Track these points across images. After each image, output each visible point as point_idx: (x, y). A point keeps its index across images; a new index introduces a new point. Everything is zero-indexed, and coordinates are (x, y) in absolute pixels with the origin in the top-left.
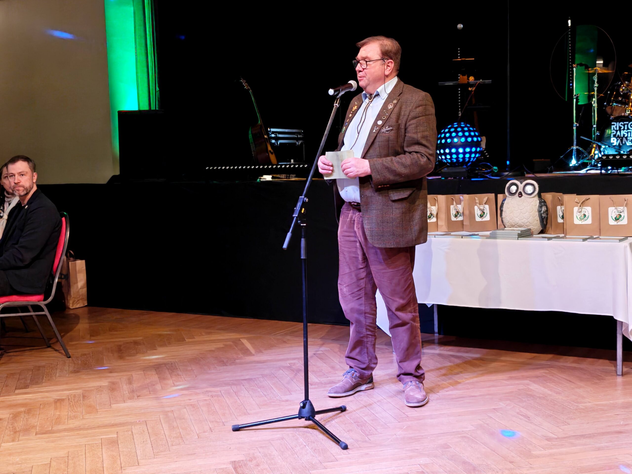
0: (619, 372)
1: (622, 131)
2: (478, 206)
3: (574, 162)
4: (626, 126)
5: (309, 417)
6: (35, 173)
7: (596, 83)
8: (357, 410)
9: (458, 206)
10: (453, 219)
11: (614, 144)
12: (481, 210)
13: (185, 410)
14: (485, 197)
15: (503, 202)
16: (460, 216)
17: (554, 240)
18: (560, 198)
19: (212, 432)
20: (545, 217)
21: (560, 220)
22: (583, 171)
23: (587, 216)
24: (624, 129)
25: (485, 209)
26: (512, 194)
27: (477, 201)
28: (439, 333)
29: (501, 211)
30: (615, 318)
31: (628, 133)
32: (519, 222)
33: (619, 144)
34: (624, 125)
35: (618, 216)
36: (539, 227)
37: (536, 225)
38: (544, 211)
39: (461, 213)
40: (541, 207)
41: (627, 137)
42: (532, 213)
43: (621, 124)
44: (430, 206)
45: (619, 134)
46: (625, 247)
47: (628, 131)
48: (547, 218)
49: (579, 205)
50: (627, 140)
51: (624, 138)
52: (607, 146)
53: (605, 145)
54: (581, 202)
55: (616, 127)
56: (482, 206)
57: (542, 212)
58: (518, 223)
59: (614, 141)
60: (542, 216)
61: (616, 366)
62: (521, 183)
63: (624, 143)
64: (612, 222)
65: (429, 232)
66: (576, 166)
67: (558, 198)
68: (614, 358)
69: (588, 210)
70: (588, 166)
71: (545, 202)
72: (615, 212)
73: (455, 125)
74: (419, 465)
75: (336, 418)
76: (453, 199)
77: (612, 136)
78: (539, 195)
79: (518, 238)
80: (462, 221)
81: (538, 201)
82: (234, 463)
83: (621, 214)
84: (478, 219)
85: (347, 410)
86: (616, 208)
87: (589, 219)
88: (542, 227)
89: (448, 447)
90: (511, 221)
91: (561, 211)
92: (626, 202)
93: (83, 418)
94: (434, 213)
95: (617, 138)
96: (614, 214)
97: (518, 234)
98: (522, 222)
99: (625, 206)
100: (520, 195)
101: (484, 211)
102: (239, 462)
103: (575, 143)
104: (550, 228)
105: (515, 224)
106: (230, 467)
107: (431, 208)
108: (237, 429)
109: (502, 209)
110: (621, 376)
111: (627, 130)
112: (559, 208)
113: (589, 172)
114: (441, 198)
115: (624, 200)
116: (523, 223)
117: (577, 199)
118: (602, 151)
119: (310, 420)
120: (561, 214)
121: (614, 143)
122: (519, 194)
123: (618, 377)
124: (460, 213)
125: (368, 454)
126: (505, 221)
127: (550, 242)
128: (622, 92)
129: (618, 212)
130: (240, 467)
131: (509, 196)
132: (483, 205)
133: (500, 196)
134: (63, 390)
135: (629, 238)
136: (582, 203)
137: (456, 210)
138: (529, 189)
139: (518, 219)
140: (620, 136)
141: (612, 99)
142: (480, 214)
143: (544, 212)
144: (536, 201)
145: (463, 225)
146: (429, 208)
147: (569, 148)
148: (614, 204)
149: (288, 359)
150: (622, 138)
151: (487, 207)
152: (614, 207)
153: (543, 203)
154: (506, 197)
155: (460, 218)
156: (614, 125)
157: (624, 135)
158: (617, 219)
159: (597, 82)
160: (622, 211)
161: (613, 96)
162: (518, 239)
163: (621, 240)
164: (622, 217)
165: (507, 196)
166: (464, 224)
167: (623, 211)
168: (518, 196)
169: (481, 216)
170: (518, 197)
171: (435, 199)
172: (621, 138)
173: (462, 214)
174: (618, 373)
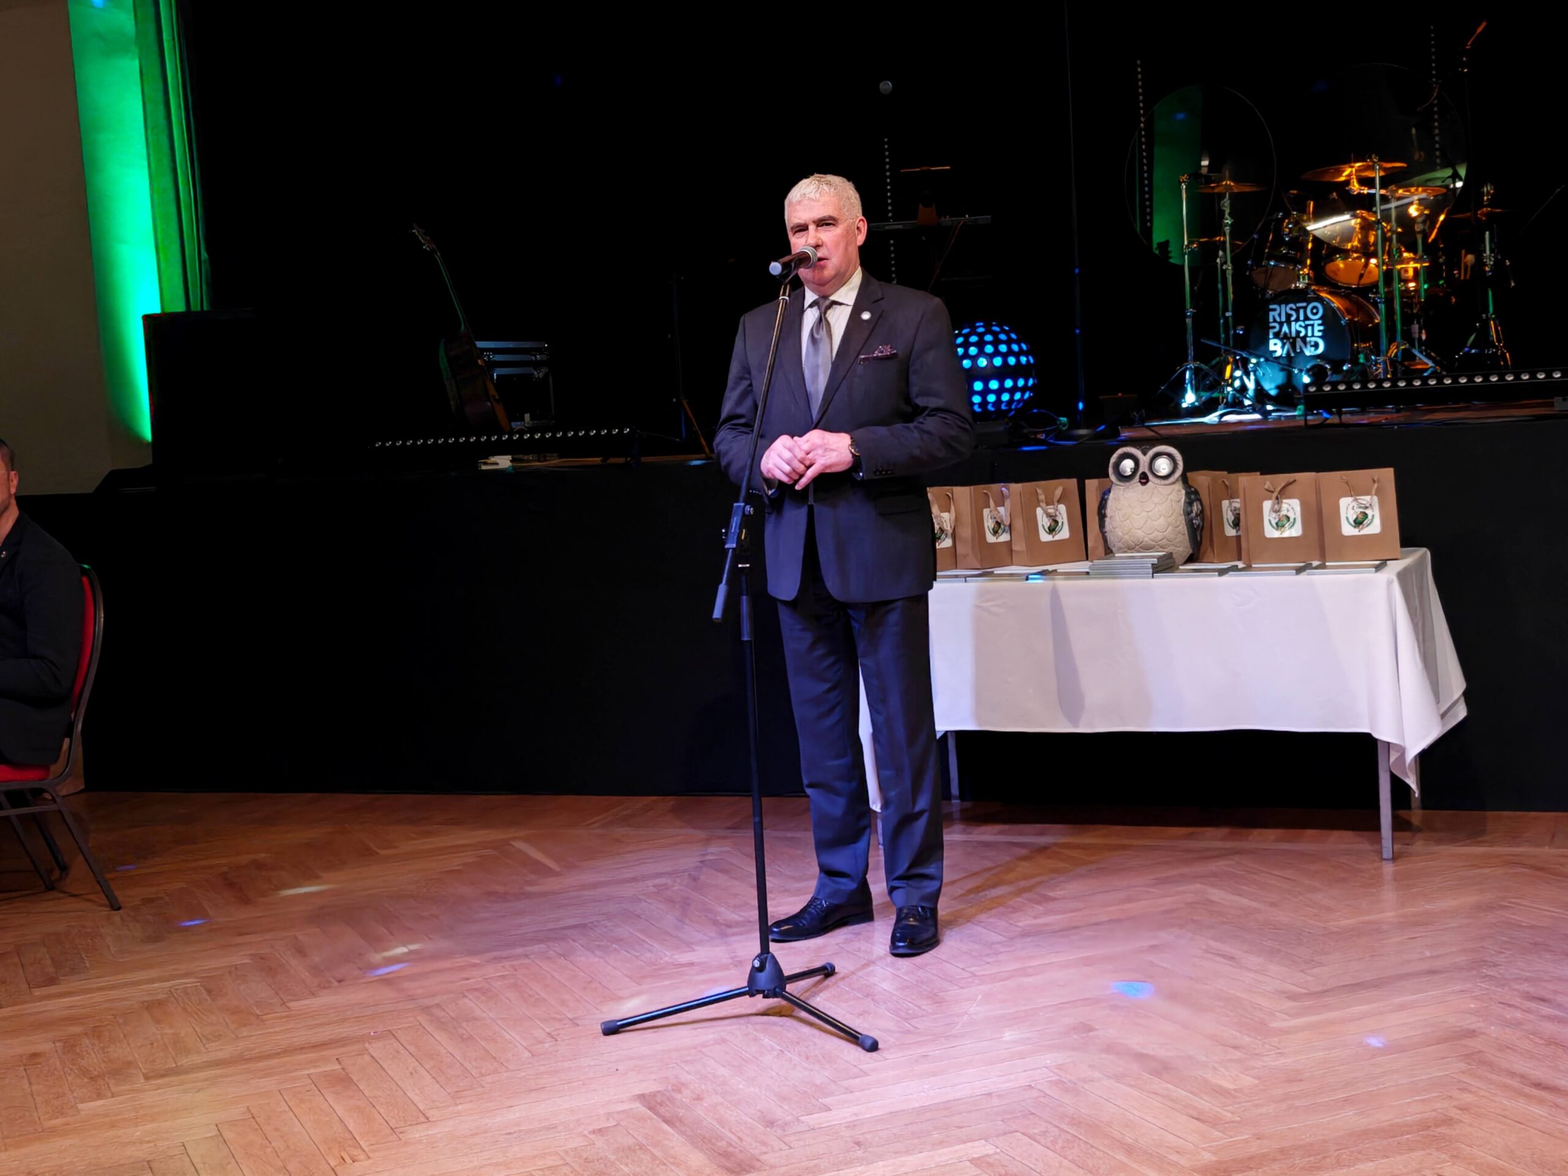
0: (1387, 853)
1: (1293, 324)
2: (1042, 508)
3: (1190, 398)
4: (1302, 312)
5: (775, 989)
6: (13, 473)
7: (1227, 216)
8: (858, 970)
9: (999, 509)
10: (991, 538)
11: (1278, 354)
12: (1051, 516)
13: (466, 1000)
14: (1056, 488)
15: (1106, 497)
16: (1004, 531)
17: (1231, 576)
18: (1227, 483)
19: (556, 1040)
20: (1198, 526)
21: (1230, 532)
22: (1212, 418)
23: (1292, 520)
24: (1297, 320)
25: (1057, 513)
26: (1124, 478)
27: (1042, 497)
28: (962, 797)
29: (1102, 516)
30: (1376, 735)
31: (1306, 327)
32: (1146, 539)
33: (1288, 353)
34: (1297, 310)
35: (1360, 516)
36: (1186, 548)
37: (1182, 546)
38: (1196, 513)
39: (1005, 526)
40: (1189, 503)
41: (1306, 336)
42: (1172, 517)
43: (1291, 309)
44: (939, 512)
45: (1287, 331)
46: (1390, 583)
47: (1307, 322)
48: (1203, 527)
49: (1275, 495)
50: (1305, 343)
51: (1298, 340)
52: (1262, 360)
53: (1258, 357)
54: (1279, 489)
55: (1280, 315)
56: (1052, 507)
57: (1193, 515)
58: (1142, 542)
59: (1276, 347)
60: (1193, 523)
61: (1379, 841)
62: (1145, 454)
63: (1298, 351)
64: (1348, 530)
65: (941, 571)
66: (1196, 407)
67: (1223, 482)
68: (1374, 826)
69: (1292, 507)
70: (1219, 404)
71: (1196, 493)
72: (1353, 508)
73: (979, 327)
74: (1046, 1068)
75: (821, 991)
76: (986, 494)
77: (1271, 336)
78: (1184, 478)
79: (1153, 574)
80: (1009, 544)
81: (1184, 492)
82: (642, 1098)
83: (1367, 511)
84: (1045, 537)
85: (837, 973)
86: (1356, 500)
87: (1295, 525)
88: (1193, 549)
89: (1090, 1029)
90: (1127, 537)
91: (1231, 511)
92: (1376, 485)
93: (237, 1038)
94: (948, 528)
95: (1282, 340)
96: (1352, 512)
97: (1153, 564)
98: (1151, 540)
99: (1376, 494)
100: (1143, 479)
101: (1057, 519)
102: (654, 1095)
103: (1191, 352)
104: (1209, 550)
105: (1136, 545)
106: (639, 1107)
107: (941, 517)
108: (612, 1029)
109: (1103, 511)
110: (1391, 862)
111: (1304, 321)
112: (1225, 503)
113: (1226, 418)
114: (962, 493)
115: (1372, 481)
116: (1153, 541)
117: (1268, 483)
118: (1250, 369)
119: (777, 997)
120: (1231, 518)
121: (1275, 351)
122: (1141, 478)
123: (1384, 863)
124: (1004, 524)
125: (926, 1056)
126: (1112, 538)
127: (1225, 579)
128: (1288, 235)
129: (1360, 507)
130: (661, 1104)
131: (1118, 483)
132: (1054, 505)
133: (1092, 485)
134: (152, 981)
135: (1388, 562)
136: (1280, 492)
137: (995, 518)
138: (1163, 466)
139: (1144, 532)
140: (1289, 335)
141: (1267, 251)
142: (1049, 524)
143: (1197, 515)
144: (1176, 494)
145: (1012, 550)
146: (936, 517)
147: (1178, 368)
148: (1354, 492)
149: (644, 878)
150: (1294, 339)
151: (1062, 508)
152: (1352, 496)
153: (1192, 495)
154: (1111, 486)
155: (1004, 537)
156: (1274, 310)
157: (1298, 332)
158: (1358, 523)
159: (1230, 214)
160: (1368, 505)
161: (1268, 244)
162: (1153, 577)
163: (1378, 568)
164: (1370, 517)
165: (1112, 483)
166: (1014, 548)
167: (1371, 505)
168: (1140, 482)
169: (1051, 530)
170: (1139, 484)
171: (948, 495)
172: (1291, 340)
173: (1007, 528)
174: (1385, 856)
